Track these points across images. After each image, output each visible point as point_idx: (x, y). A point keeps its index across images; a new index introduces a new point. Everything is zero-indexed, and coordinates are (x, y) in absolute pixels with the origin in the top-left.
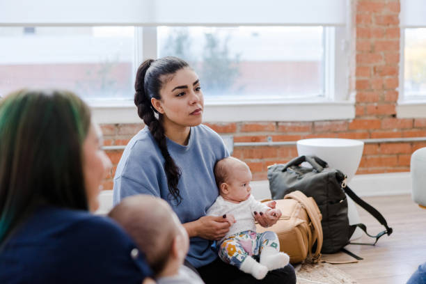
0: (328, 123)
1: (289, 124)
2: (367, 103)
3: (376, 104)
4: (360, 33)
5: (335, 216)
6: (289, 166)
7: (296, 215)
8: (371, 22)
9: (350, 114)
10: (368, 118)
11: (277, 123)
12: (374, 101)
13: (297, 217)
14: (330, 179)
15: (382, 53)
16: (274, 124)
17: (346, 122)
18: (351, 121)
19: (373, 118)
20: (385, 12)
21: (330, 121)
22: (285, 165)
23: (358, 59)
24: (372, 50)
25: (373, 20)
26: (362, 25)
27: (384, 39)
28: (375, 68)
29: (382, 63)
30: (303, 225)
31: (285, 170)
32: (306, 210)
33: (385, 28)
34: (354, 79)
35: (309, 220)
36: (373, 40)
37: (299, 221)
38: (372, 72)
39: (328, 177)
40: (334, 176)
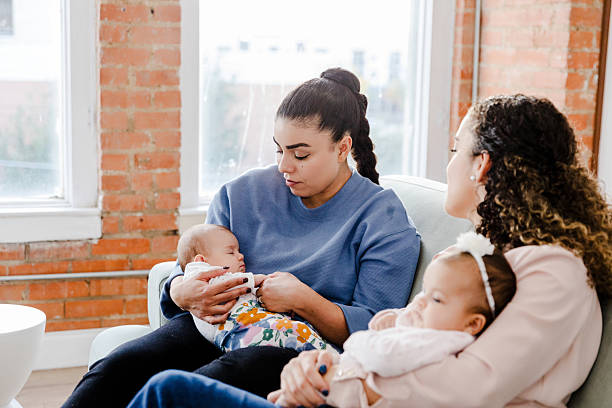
0: (54, 245)
2: (122, 212)
3: (139, 215)
4: (107, 99)
8: (128, 83)
9: (93, 230)
10: (127, 236)
12: (136, 209)
15: (148, 132)
17: (87, 243)
18: (95, 242)
19: (137, 235)
20: (152, 65)
23: (105, 142)
24: (131, 127)
25: (132, 79)
26: (111, 87)
27: (152, 109)
28: (136, 156)
29: (150, 148)
33: (152, 91)
34: (100, 173)
36: (131, 111)
38: (132, 163)
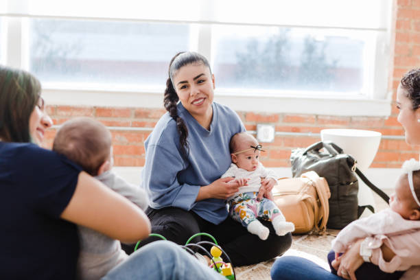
0: (365, 119)
1: (329, 118)
4: (399, 37)
5: (345, 196)
6: (309, 150)
7: (306, 190)
8: (410, 28)
9: (386, 112)
11: (317, 116)
13: (306, 193)
14: (341, 163)
15: (419, 57)
16: (314, 117)
17: (382, 119)
18: (387, 118)
21: (367, 117)
22: (305, 150)
23: (396, 61)
24: (410, 54)
25: (413, 27)
26: (402, 30)
30: (310, 200)
31: (305, 154)
32: (315, 188)
34: (392, 79)
35: (318, 197)
36: (411, 45)
37: (306, 196)
39: (340, 160)
40: (345, 161)
